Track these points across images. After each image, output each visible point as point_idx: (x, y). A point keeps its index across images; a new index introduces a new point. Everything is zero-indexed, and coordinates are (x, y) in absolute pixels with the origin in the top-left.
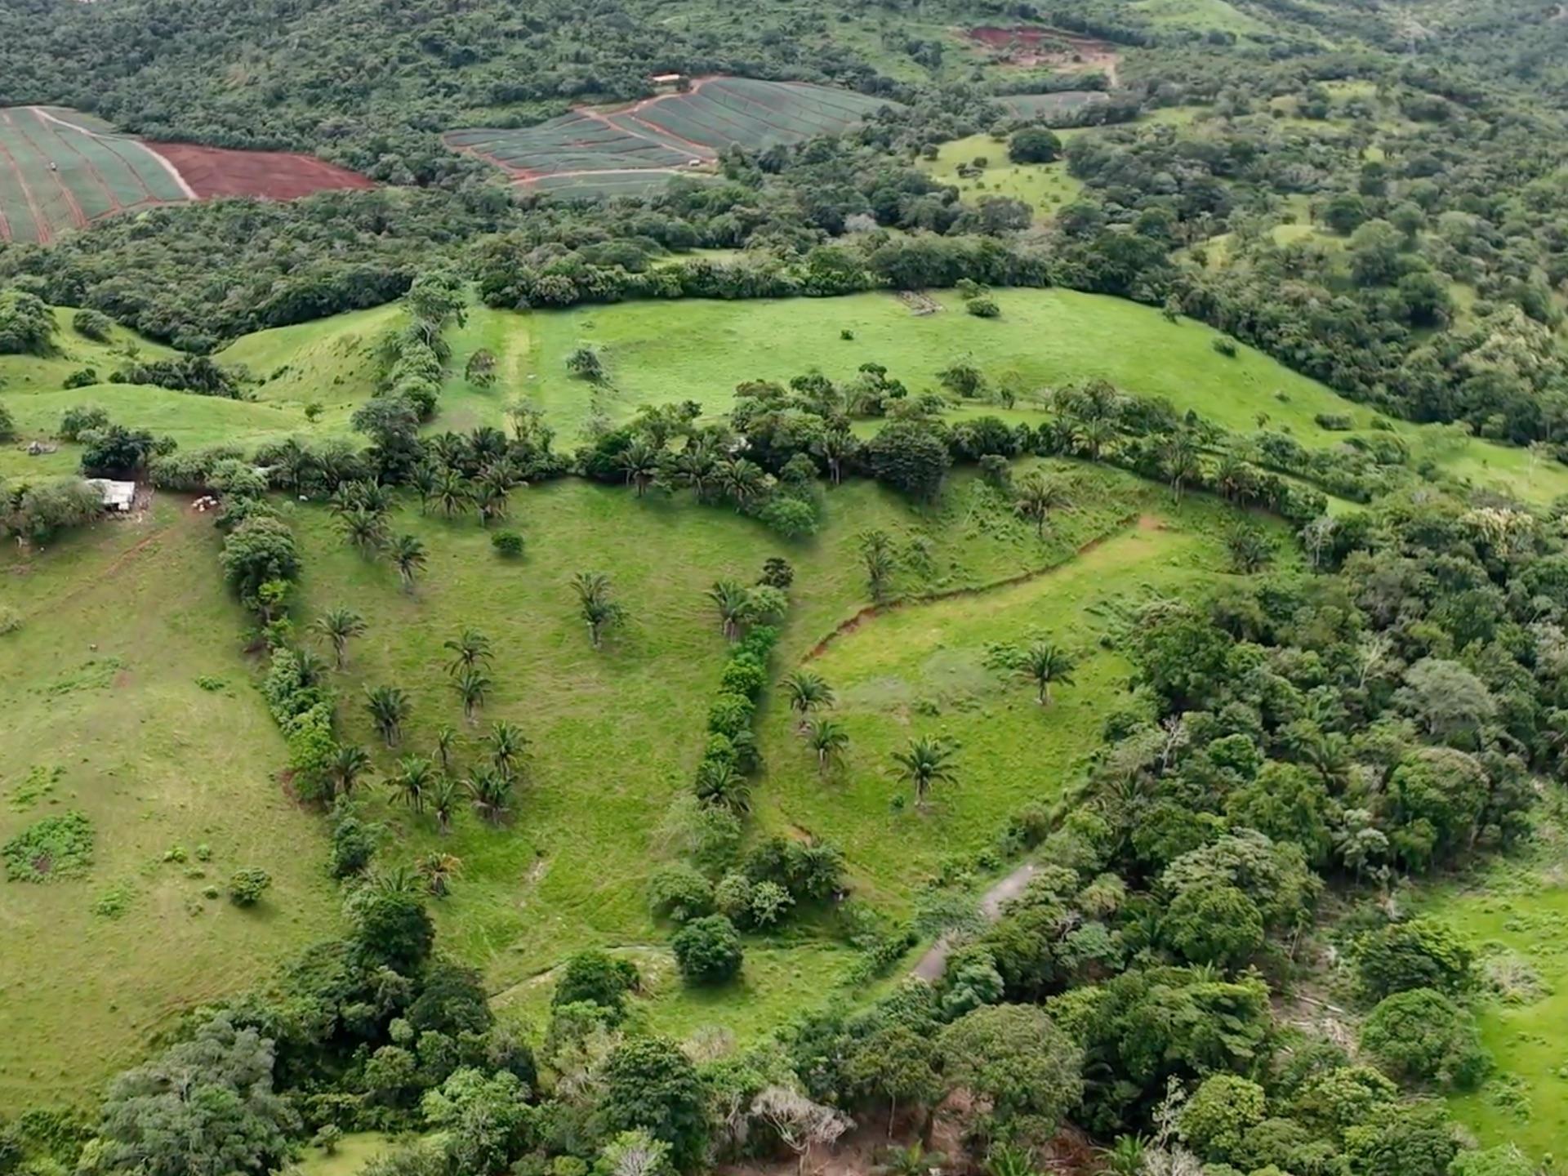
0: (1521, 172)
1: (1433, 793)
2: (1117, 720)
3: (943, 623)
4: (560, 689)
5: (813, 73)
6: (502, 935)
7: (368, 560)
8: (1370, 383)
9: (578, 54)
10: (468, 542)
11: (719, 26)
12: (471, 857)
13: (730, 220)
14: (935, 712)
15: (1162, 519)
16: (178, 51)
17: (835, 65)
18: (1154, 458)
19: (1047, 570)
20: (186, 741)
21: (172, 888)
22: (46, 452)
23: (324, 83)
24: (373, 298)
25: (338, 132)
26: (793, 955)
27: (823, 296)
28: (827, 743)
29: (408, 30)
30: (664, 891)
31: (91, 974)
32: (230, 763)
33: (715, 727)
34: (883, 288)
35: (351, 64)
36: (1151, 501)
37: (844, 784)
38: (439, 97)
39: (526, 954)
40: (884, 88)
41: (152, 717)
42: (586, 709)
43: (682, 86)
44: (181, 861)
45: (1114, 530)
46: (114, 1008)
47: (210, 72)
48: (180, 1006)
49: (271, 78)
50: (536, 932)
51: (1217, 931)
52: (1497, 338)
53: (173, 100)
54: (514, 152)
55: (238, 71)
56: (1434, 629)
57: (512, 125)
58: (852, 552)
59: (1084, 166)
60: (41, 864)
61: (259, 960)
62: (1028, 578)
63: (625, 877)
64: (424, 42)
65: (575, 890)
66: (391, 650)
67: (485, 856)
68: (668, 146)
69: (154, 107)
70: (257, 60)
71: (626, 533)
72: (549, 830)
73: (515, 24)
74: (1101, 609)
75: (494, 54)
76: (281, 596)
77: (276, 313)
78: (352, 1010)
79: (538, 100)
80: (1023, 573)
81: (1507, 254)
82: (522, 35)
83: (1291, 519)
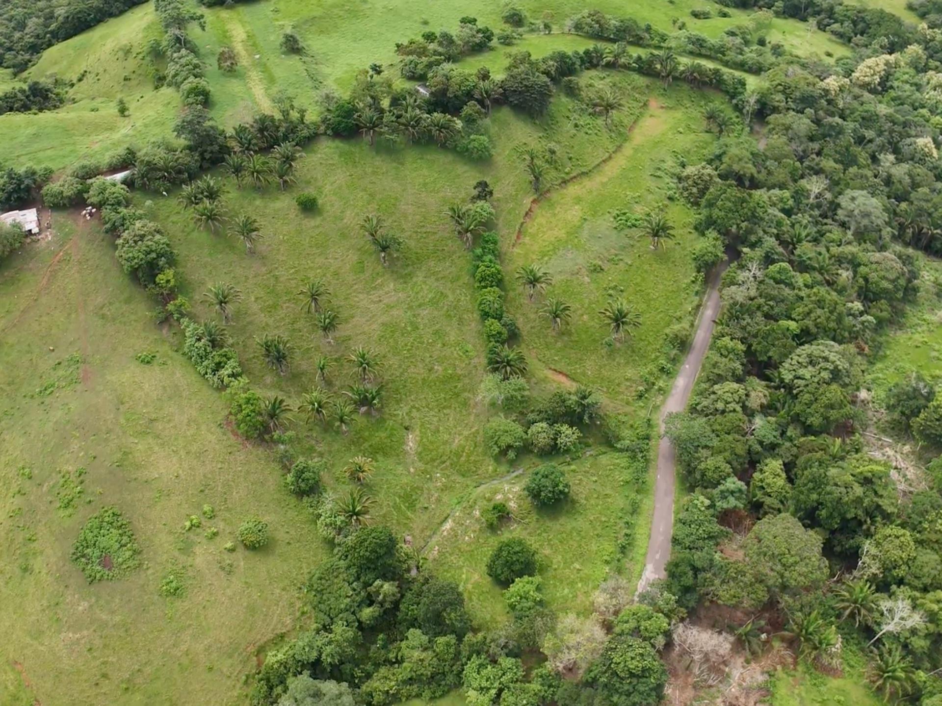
1: (884, 284)
2: (706, 258)
3: (578, 200)
4: (375, 303)
6: (409, 499)
7: (216, 233)
10: (278, 204)
12: (366, 445)
14: (601, 269)
15: (662, 101)
18: (651, 64)
19: (618, 149)
20: (154, 416)
24: (121, 8)
31: (184, 647)
32: (189, 424)
33: (485, 315)
36: (653, 90)
37: (570, 334)
39: (430, 508)
41: (122, 403)
42: (395, 312)
44: (198, 527)
45: (640, 113)
46: (210, 669)
50: (428, 489)
51: (832, 414)
58: (514, 162)
60: (106, 562)
61: (284, 589)
62: (610, 157)
63: (466, 433)
65: (441, 451)
66: (257, 299)
67: (375, 441)
71: (374, 173)
72: (406, 409)
74: (659, 173)
76: (173, 281)
77: (62, 31)
80: (607, 155)
83: (727, 92)
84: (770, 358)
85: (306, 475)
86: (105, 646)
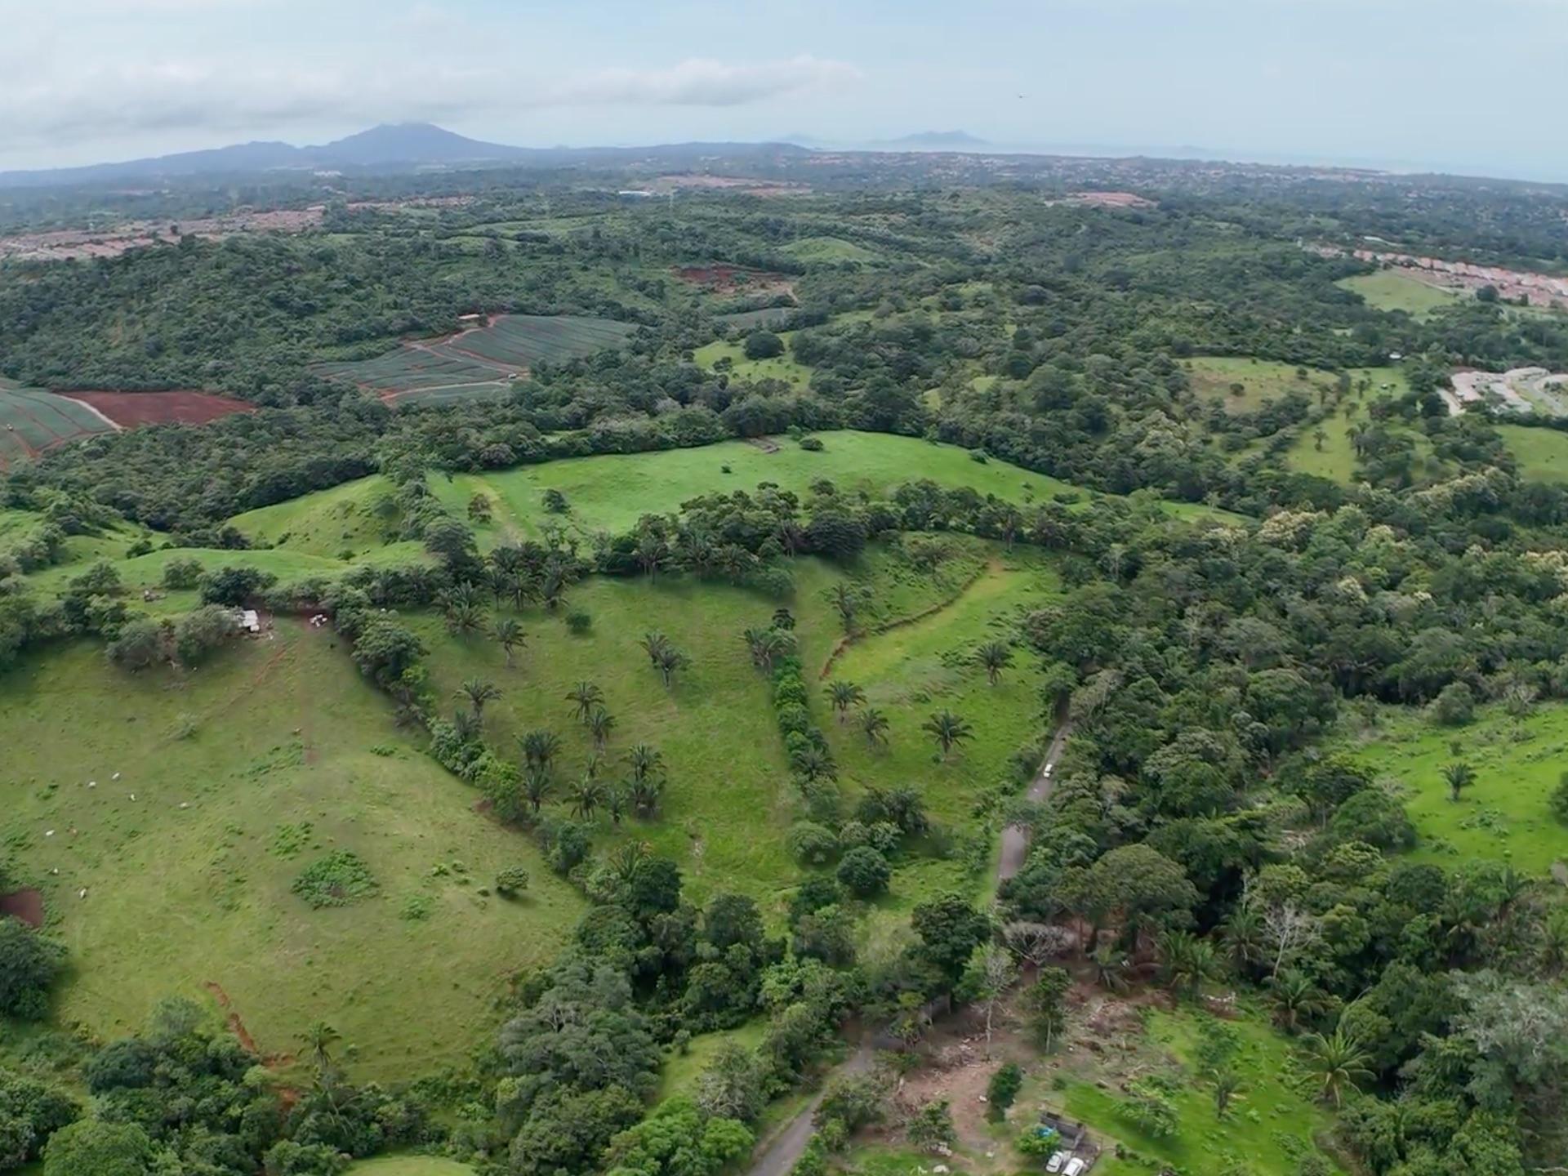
0: (1122, 327)
1: (1282, 697)
2: (1054, 688)
3: (900, 644)
4: (656, 721)
5: (576, 308)
7: (471, 647)
8: (1080, 471)
9: (395, 303)
10: (542, 626)
11: (489, 279)
13: (575, 407)
14: (927, 700)
15: (1006, 564)
16: (58, 321)
17: (586, 302)
18: (989, 522)
19: (950, 603)
20: (393, 792)
21: (451, 892)
22: (158, 598)
23: (196, 337)
25: (217, 373)
26: (913, 870)
27: (693, 446)
28: (874, 724)
29: (256, 292)
30: (805, 843)
31: (426, 964)
32: (435, 803)
33: (787, 729)
34: (730, 438)
35: (216, 320)
36: (994, 552)
37: (889, 755)
38: (294, 341)
40: (632, 315)
41: (356, 778)
42: (680, 732)
43: (482, 322)
44: (447, 874)
45: (977, 574)
46: (456, 986)
47: (93, 335)
48: (507, 975)
49: (151, 335)
51: (1206, 791)
52: (1153, 433)
53: (69, 358)
54: (369, 377)
55: (117, 333)
56: (1218, 605)
57: (359, 358)
59: (807, 355)
60: (336, 889)
61: (545, 934)
62: (938, 610)
63: (764, 842)
64: (272, 300)
65: (733, 856)
66: (516, 710)
68: (487, 367)
69: (53, 364)
70: (132, 323)
71: (656, 608)
72: (692, 820)
73: (338, 283)
74: (997, 622)
75: (331, 306)
76: (420, 677)
77: (254, 497)
78: (642, 953)
79: (372, 338)
80: (935, 607)
81: (1136, 380)
82: (347, 291)
83: (1088, 554)
84: (1130, 759)
85: (575, 835)
86: (329, 960)
